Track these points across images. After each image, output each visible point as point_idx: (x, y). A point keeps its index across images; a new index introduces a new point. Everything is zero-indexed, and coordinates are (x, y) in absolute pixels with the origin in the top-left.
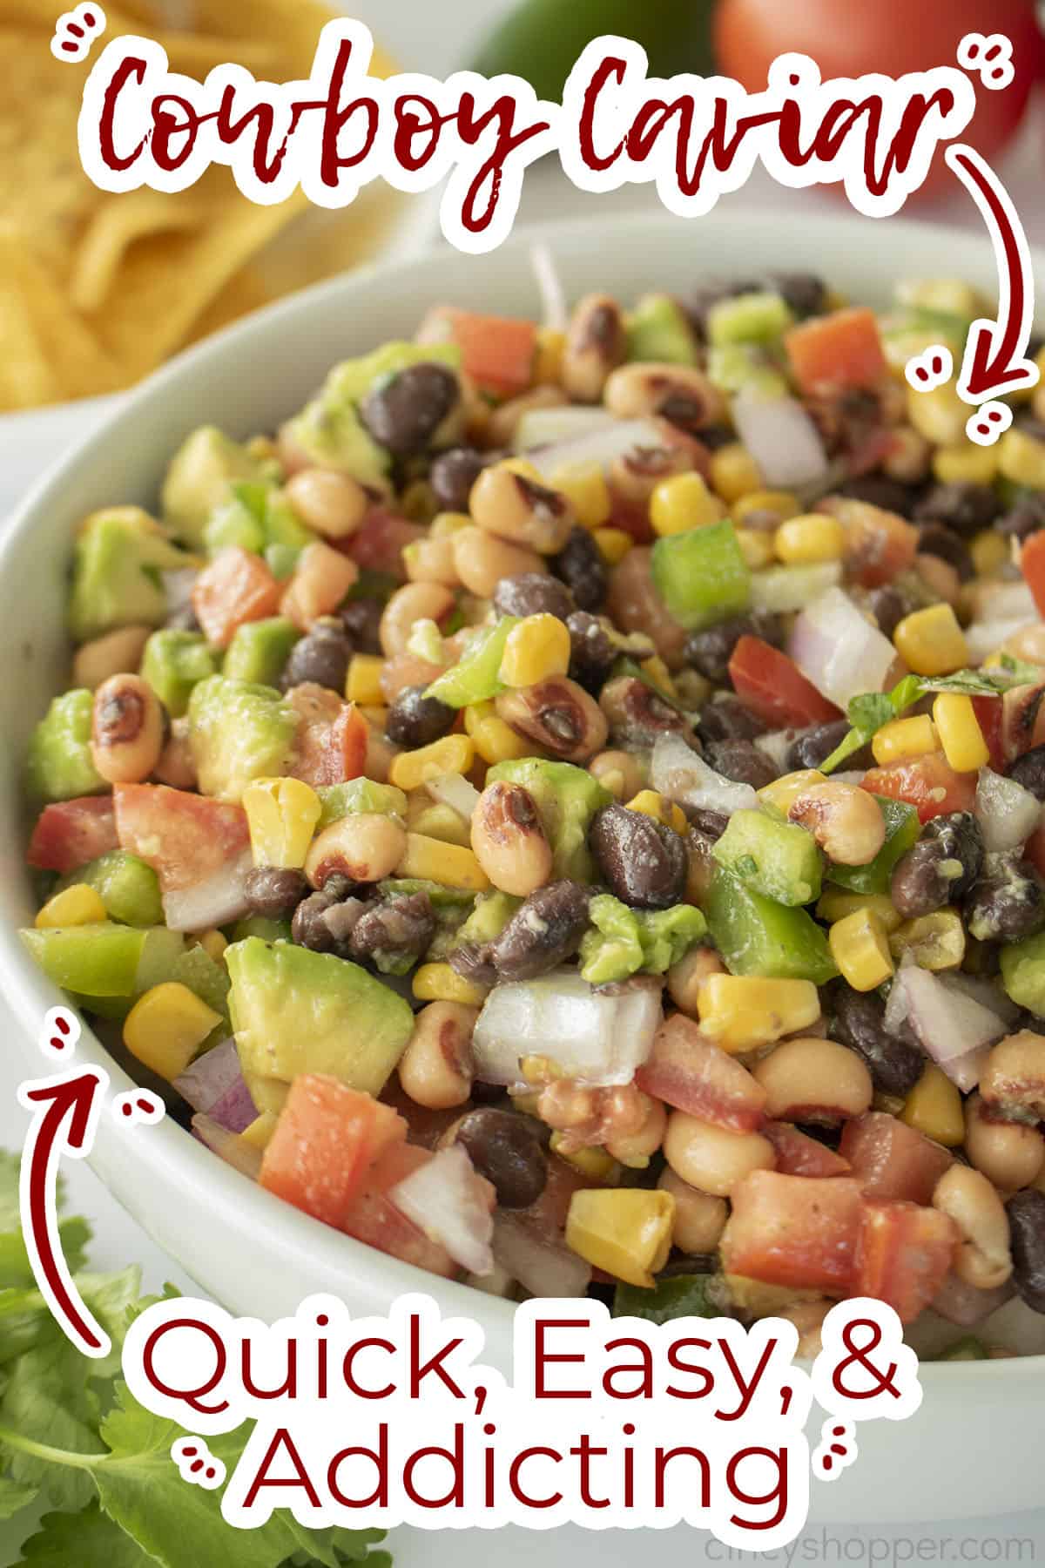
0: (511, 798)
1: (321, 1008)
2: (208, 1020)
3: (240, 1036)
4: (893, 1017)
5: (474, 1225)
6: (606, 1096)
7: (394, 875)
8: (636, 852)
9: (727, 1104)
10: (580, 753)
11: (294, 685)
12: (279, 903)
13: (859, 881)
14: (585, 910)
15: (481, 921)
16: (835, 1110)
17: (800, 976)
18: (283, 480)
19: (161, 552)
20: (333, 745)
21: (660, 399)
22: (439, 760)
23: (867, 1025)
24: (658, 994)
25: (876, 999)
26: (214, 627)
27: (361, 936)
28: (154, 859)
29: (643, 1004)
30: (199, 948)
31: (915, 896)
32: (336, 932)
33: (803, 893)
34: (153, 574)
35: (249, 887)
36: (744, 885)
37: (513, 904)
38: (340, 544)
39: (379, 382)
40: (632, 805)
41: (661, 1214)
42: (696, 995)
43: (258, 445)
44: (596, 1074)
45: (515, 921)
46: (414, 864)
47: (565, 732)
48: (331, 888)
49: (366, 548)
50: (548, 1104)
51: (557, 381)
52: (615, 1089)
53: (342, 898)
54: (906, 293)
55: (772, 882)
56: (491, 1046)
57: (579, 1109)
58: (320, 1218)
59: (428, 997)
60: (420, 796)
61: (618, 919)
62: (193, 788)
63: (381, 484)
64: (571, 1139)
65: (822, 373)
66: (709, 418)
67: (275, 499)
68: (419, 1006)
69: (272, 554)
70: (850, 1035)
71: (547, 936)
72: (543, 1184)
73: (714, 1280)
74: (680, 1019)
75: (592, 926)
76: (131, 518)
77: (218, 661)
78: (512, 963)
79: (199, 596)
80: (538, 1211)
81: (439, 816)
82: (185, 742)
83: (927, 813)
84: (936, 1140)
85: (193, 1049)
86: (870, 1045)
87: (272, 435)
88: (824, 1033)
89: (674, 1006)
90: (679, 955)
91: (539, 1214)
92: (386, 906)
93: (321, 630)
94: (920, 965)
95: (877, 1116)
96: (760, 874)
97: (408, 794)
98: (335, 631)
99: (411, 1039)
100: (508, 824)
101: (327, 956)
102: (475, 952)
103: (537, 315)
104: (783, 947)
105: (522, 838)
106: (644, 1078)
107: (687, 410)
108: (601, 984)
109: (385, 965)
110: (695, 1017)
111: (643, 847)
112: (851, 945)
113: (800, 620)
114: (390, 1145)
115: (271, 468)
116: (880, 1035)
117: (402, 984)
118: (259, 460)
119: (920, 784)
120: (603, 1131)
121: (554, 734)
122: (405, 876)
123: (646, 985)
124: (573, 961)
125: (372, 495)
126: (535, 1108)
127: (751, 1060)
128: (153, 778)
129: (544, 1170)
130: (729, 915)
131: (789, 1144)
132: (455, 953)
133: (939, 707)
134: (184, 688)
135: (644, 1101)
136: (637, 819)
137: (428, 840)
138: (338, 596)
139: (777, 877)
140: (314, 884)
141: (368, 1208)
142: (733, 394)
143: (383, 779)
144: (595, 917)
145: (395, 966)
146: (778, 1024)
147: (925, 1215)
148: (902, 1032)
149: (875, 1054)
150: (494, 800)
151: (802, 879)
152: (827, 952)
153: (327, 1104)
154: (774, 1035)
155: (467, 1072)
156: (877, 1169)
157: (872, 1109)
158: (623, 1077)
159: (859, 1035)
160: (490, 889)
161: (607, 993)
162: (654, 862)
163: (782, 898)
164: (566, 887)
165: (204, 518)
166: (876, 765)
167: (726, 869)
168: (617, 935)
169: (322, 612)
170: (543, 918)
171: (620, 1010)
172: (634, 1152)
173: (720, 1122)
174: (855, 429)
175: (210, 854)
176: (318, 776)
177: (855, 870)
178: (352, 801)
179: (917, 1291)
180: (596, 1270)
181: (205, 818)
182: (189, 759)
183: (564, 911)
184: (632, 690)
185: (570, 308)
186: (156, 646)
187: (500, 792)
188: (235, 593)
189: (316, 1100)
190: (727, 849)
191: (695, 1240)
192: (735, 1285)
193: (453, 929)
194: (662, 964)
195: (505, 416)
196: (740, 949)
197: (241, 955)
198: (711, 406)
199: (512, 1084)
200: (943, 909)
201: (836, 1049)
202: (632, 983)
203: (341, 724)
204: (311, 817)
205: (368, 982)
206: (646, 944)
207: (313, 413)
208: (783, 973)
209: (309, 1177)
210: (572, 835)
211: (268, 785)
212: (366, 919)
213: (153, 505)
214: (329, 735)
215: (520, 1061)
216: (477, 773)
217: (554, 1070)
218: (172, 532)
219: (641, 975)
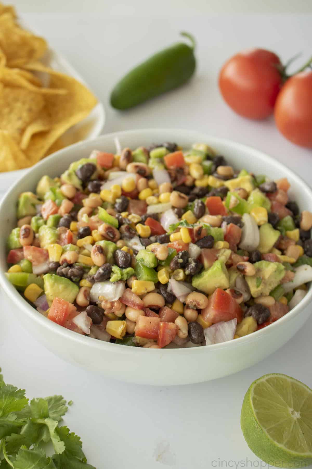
0: (98, 248)
1: (61, 287)
2: (40, 290)
3: (46, 293)
4: (169, 289)
5: (87, 325)
6: (114, 303)
7: (76, 262)
8: (121, 258)
9: (136, 304)
10: (115, 240)
11: (60, 227)
12: (54, 268)
13: (163, 263)
14: (111, 269)
15: (92, 271)
16: (157, 306)
17: (151, 281)
18: (60, 187)
19: (36, 201)
20: (65, 238)
21: (138, 170)
22: (86, 241)
23: (164, 290)
24: (124, 284)
25: (166, 285)
26: (45, 216)
27: (69, 274)
28: (31, 260)
29: (121, 286)
30: (39, 277)
31: (173, 266)
32: (65, 273)
33: (152, 265)
34: (34, 206)
35: (49, 265)
36: (141, 263)
37: (98, 267)
38: (70, 199)
39: (80, 166)
40: (122, 249)
41: (123, 325)
42: (131, 284)
43: (56, 179)
44: (112, 299)
45: (98, 271)
46: (80, 260)
47: (112, 236)
48: (64, 265)
49: (76, 200)
50: (103, 305)
51: (118, 166)
52: (115, 301)
53: (66, 267)
54: (194, 146)
55: (146, 263)
56: (93, 294)
57: (109, 305)
58: (59, 324)
59: (82, 286)
60: (82, 248)
61: (117, 270)
62: (39, 246)
63: (80, 187)
64: (107, 311)
65: (172, 164)
66: (148, 173)
67: (58, 190)
68: (80, 287)
69: (57, 201)
70: (161, 292)
71: (104, 273)
72: (102, 320)
73: (134, 338)
74: (128, 289)
75: (112, 272)
76: (29, 194)
77: (45, 223)
78: (97, 279)
79: (42, 209)
80: (101, 325)
81: (86, 251)
82: (38, 238)
83: (178, 250)
84: (176, 312)
85: (38, 296)
86: (164, 294)
87: (59, 177)
88: (156, 292)
89: (127, 287)
90: (129, 277)
91: (101, 326)
92: (74, 268)
93: (66, 216)
94: (174, 279)
95: (165, 307)
96: (144, 262)
97: (80, 248)
98: (68, 216)
99: (78, 293)
100: (97, 252)
101: (63, 277)
102: (91, 277)
103: (115, 152)
104: (147, 275)
105: (100, 255)
106: (121, 299)
107: (143, 172)
108: (113, 282)
109: (74, 280)
110: (131, 288)
111: (123, 257)
112: (161, 275)
113: (162, 215)
114: (73, 312)
115: (58, 184)
116: (166, 292)
117: (78, 283)
118: (56, 182)
119: (177, 245)
120: (113, 309)
121: (109, 236)
122: (78, 263)
123: (122, 282)
124: (109, 278)
125: (77, 190)
126: (101, 306)
127: (142, 297)
128: (31, 245)
129: (102, 318)
130: (138, 269)
131: (148, 312)
132: (87, 277)
133: (181, 230)
134: (38, 228)
135: (121, 304)
136: (122, 252)
137: (83, 256)
138: (70, 209)
139: (147, 262)
140: (61, 264)
141: (68, 322)
142: (153, 168)
143: (75, 244)
144: (113, 270)
145: (76, 280)
146: (146, 289)
147: (171, 324)
148: (170, 292)
149: (165, 295)
150: (95, 248)
151: (152, 263)
152: (157, 277)
153: (60, 303)
154: (146, 292)
155: (88, 299)
156: (164, 317)
157: (165, 306)
158: (117, 299)
159: (163, 292)
160: (94, 265)
161: (114, 284)
162: (124, 259)
163: (148, 266)
164: (108, 264)
165: (44, 194)
166: (170, 242)
167: (138, 261)
168: (117, 273)
169: (66, 213)
170: (103, 270)
171: (117, 287)
172: (119, 313)
173: (134, 307)
174: (179, 175)
175: (42, 259)
176: (62, 244)
177: (163, 261)
178: (68, 248)
179: (169, 338)
180: (112, 336)
181: (41, 252)
182: (39, 242)
183: (107, 269)
184: (127, 227)
185: (122, 150)
186: (33, 220)
187: (96, 246)
188: (49, 209)
189: (58, 302)
190: (138, 257)
191: (130, 331)
192: (137, 339)
193: (87, 273)
194: (125, 279)
195: (107, 173)
196: (140, 275)
197: (46, 277)
198: (148, 171)
199: (97, 301)
200: (180, 268)
201: (158, 294)
202: (119, 282)
203: (67, 234)
204: (60, 252)
205: (70, 282)
206: (122, 275)
207: (67, 173)
208: (148, 280)
209: (57, 316)
210: (110, 255)
211: (52, 245)
212: (70, 270)
213: (34, 191)
214: (65, 236)
215: (98, 297)
216: (93, 243)
217: (104, 299)
218: (38, 197)
219: (121, 280)
